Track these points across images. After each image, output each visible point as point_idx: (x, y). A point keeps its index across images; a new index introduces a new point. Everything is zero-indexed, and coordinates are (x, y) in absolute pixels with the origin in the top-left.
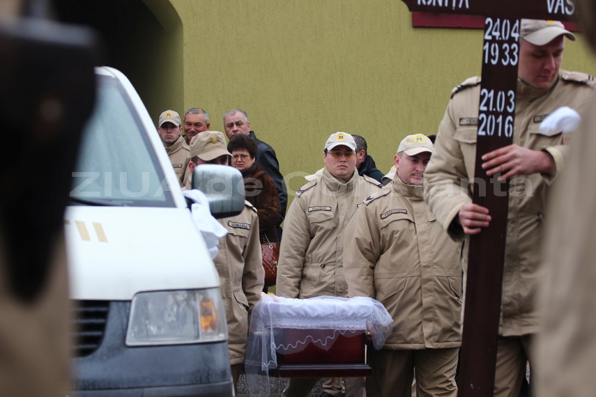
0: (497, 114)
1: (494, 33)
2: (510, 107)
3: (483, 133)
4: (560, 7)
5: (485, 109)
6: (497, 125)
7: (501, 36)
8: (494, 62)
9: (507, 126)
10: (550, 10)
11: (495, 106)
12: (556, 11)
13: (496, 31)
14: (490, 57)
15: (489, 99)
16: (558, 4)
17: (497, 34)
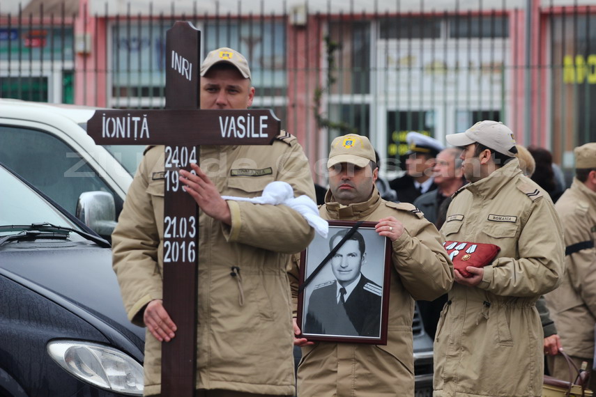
0: (180, 241)
1: (174, 161)
2: (192, 233)
3: (169, 260)
4: (232, 130)
5: (169, 236)
6: (181, 251)
7: (180, 164)
8: (175, 190)
9: (190, 251)
10: (223, 135)
11: (178, 233)
12: (229, 136)
13: (175, 159)
14: (172, 185)
15: (172, 226)
16: (230, 128)
17: (176, 161)
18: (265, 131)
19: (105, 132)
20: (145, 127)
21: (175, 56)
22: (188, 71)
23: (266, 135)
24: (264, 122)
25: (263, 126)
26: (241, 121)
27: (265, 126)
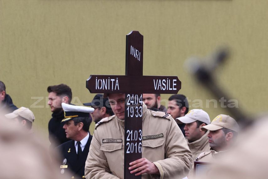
0: (134, 142)
1: (131, 102)
2: (140, 138)
3: (129, 152)
4: (160, 86)
5: (129, 140)
6: (135, 147)
7: (134, 103)
8: (132, 116)
9: (139, 147)
10: (156, 89)
11: (133, 138)
12: (158, 89)
13: (132, 101)
14: (130, 113)
15: (130, 135)
16: (159, 85)
17: (133, 102)
18: (175, 87)
19: (97, 87)
20: (117, 85)
21: (132, 49)
22: (139, 56)
23: (175, 89)
24: (175, 82)
25: (174, 84)
26: (164, 82)
27: (175, 84)
